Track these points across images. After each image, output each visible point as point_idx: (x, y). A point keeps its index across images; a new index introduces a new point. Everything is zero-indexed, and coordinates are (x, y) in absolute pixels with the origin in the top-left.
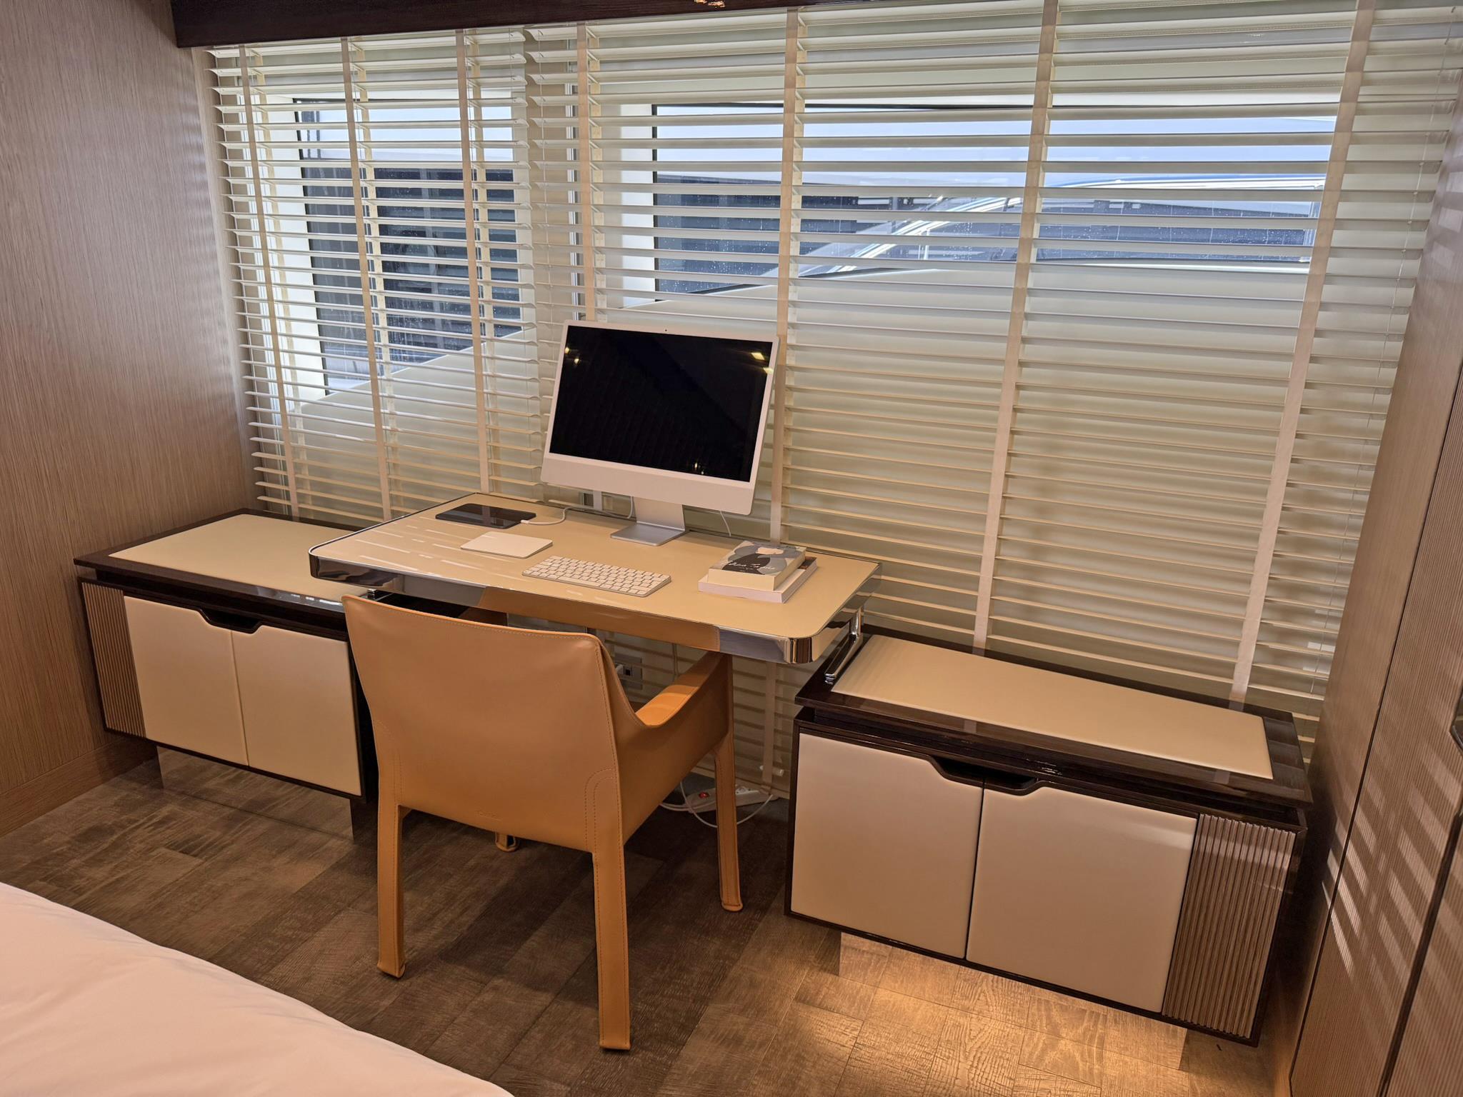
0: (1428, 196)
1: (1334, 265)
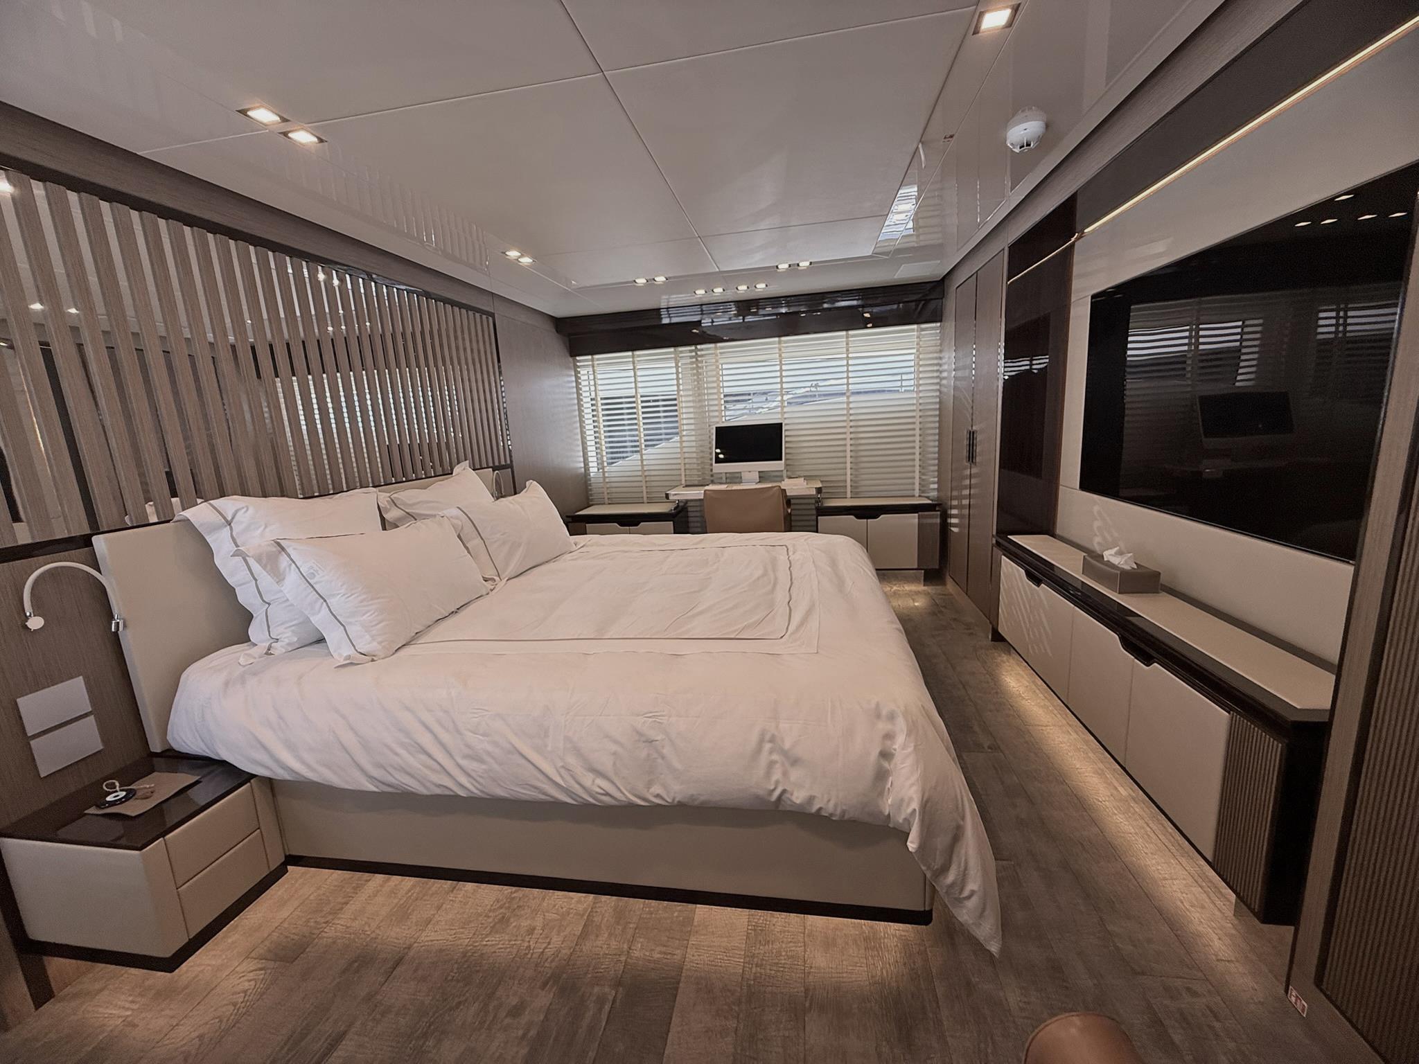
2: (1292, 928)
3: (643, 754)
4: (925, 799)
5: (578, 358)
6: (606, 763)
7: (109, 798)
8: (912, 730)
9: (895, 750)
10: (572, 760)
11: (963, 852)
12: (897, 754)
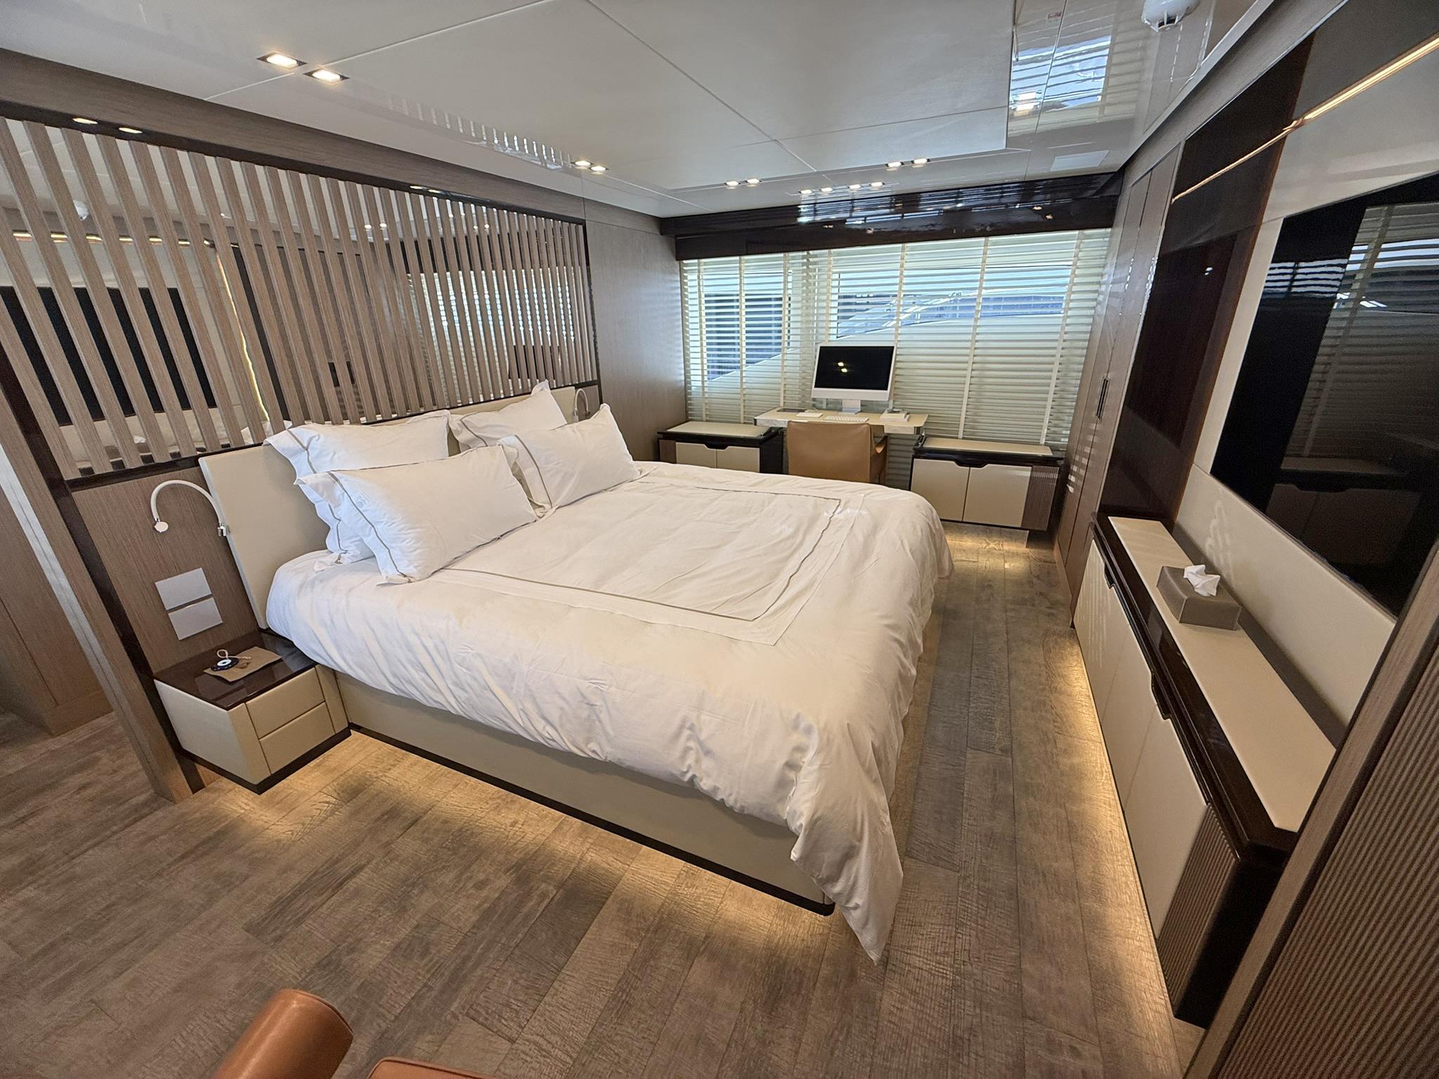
0: (1096, 291)
1: (1070, 313)
2: (1202, 1030)
3: (585, 714)
4: (816, 817)
5: (685, 262)
6: (555, 717)
7: (220, 664)
8: (823, 748)
9: (804, 763)
10: (529, 706)
11: (854, 870)
12: (804, 765)
